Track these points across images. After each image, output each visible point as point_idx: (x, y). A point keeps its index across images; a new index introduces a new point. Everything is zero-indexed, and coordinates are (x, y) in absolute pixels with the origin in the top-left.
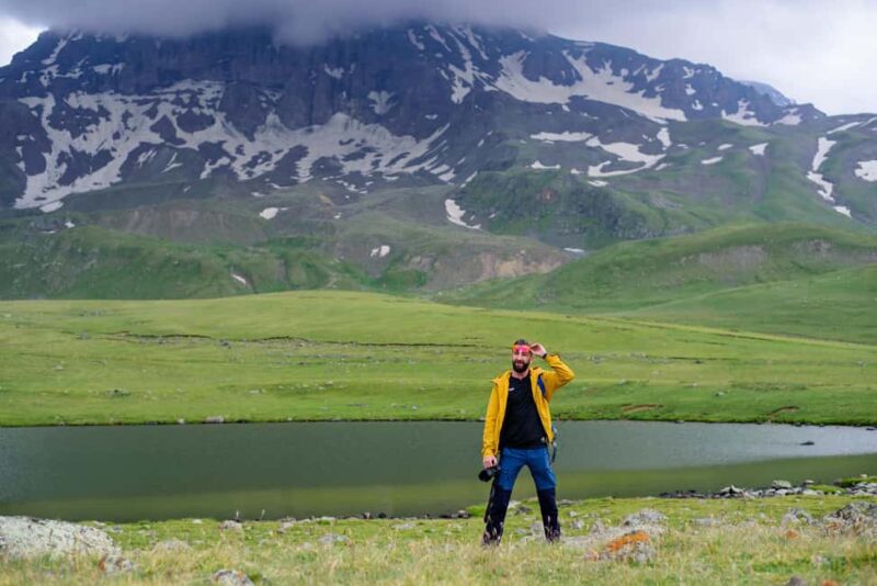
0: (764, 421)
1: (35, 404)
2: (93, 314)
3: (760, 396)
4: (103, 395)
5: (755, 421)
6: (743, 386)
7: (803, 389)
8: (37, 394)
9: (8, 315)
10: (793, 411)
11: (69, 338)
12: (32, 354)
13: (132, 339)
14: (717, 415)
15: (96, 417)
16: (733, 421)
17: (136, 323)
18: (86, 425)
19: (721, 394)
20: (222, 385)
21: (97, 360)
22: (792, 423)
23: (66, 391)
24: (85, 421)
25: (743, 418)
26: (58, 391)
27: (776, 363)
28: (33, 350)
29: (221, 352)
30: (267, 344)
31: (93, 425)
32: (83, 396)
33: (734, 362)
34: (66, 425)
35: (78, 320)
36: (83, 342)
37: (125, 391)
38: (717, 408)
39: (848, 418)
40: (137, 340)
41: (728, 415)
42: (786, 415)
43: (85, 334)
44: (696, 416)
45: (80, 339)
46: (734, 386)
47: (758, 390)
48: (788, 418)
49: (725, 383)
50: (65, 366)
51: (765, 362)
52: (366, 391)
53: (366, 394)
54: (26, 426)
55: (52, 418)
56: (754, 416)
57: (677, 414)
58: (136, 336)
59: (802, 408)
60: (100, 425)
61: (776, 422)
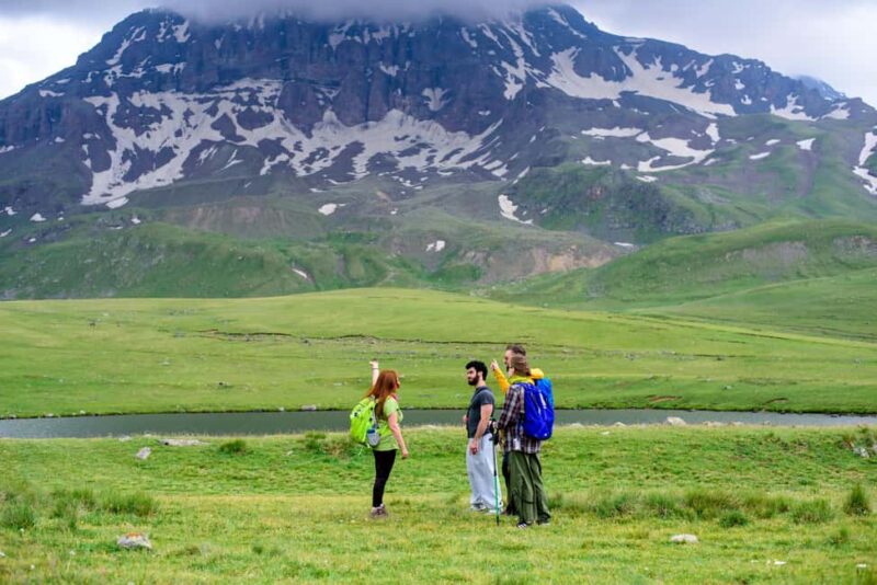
0: (760, 409)
1: (155, 395)
2: (182, 313)
3: (757, 390)
4: (210, 386)
5: (752, 410)
6: (748, 381)
7: (795, 383)
8: (153, 386)
9: (106, 315)
10: (783, 402)
11: (161, 335)
12: (139, 351)
13: (221, 336)
14: (723, 404)
15: (210, 405)
16: (735, 410)
17: (223, 321)
18: (204, 412)
19: (729, 387)
20: (309, 378)
21: (196, 357)
22: (780, 412)
23: (179, 383)
24: (202, 409)
25: (743, 407)
26: (172, 383)
27: (786, 360)
28: (139, 347)
29: (301, 349)
30: (342, 341)
31: (208, 412)
32: (193, 388)
33: (749, 359)
34: (187, 412)
35: (170, 318)
36: (180, 339)
37: (228, 384)
38: (724, 399)
39: (823, 408)
40: (227, 338)
41: (732, 405)
42: (777, 405)
43: (178, 333)
44: (707, 405)
45: (175, 336)
46: (741, 381)
47: (759, 384)
48: (777, 408)
49: (734, 378)
50: (170, 361)
51: (776, 359)
52: (434, 384)
53: (434, 386)
54: (153, 413)
55: (175, 406)
56: (751, 406)
57: (692, 404)
58: (225, 333)
59: (790, 399)
60: (215, 412)
61: (770, 411)
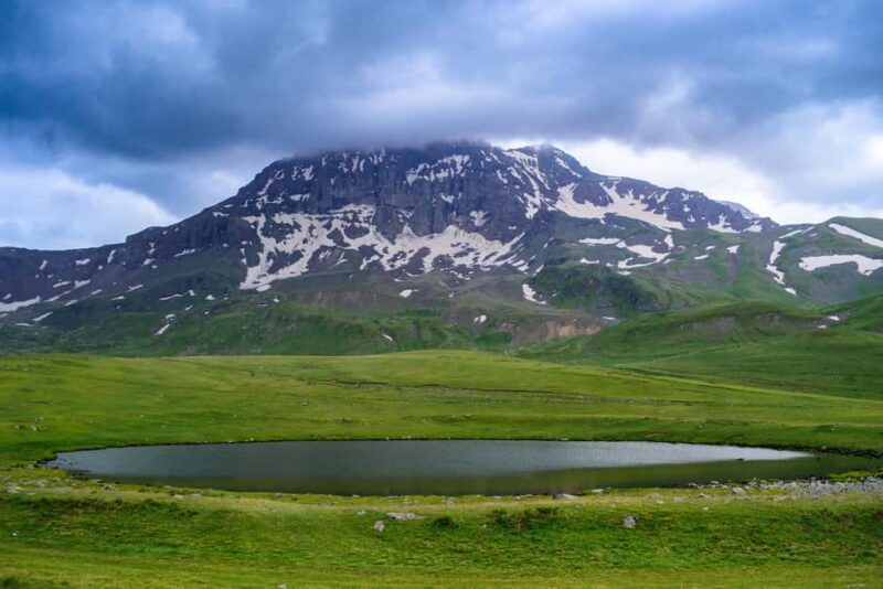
0: (724, 444)
1: (300, 427)
2: (312, 367)
3: (721, 429)
4: (337, 421)
5: (719, 444)
6: (713, 422)
7: (747, 424)
8: (298, 420)
9: (261, 368)
10: (739, 438)
11: (301, 383)
12: (284, 394)
13: (341, 385)
14: (697, 439)
15: (338, 435)
16: (707, 443)
18: (334, 440)
19: (700, 426)
20: (403, 416)
21: (323, 399)
22: (739, 445)
23: (315, 418)
24: (332, 437)
25: (712, 441)
26: (310, 418)
27: (736, 405)
28: (286, 391)
29: (397, 394)
30: (424, 389)
31: (338, 440)
32: (326, 422)
33: (709, 404)
35: (306, 371)
36: (312, 386)
37: (348, 419)
38: (698, 435)
39: (770, 443)
40: (344, 386)
41: (703, 439)
42: (736, 440)
43: (311, 381)
44: (685, 439)
45: (309, 384)
46: (708, 422)
47: (721, 425)
48: (737, 442)
49: (703, 420)
50: (307, 402)
52: (492, 420)
53: (490, 423)
56: (718, 441)
57: (676, 438)
58: (343, 382)
59: (745, 436)
61: (730, 445)
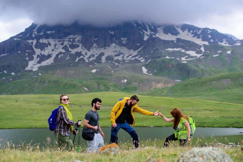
0: (229, 127)
1: (28, 122)
2: (45, 98)
3: (228, 120)
5: (227, 127)
6: (224, 117)
7: (241, 118)
8: (28, 119)
9: (22, 99)
10: (238, 124)
11: (38, 104)
12: (28, 109)
13: (55, 105)
14: (216, 125)
15: (44, 126)
16: (221, 127)
17: (56, 100)
18: (41, 128)
19: (217, 119)
20: (79, 117)
21: (45, 111)
22: (237, 127)
23: (36, 119)
24: (41, 127)
25: (223, 126)
26: (34, 119)
27: (233, 111)
29: (78, 108)
31: (43, 128)
32: (41, 120)
33: (221, 111)
34: (36, 128)
35: (41, 100)
36: (42, 105)
38: (216, 123)
40: (57, 105)
41: (219, 125)
42: (236, 125)
44: (210, 125)
46: (221, 117)
47: (228, 118)
48: (236, 126)
49: (219, 116)
50: (37, 112)
51: (230, 111)
54: (24, 128)
55: (32, 126)
56: (226, 126)
57: (205, 125)
59: (240, 123)
60: (45, 128)
61: (233, 127)
